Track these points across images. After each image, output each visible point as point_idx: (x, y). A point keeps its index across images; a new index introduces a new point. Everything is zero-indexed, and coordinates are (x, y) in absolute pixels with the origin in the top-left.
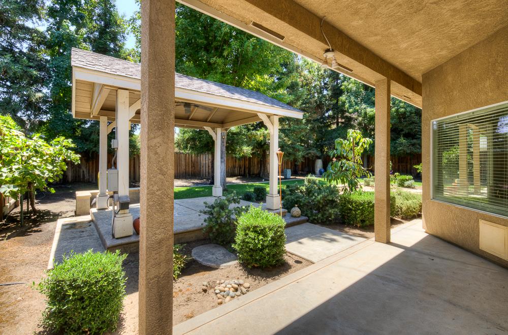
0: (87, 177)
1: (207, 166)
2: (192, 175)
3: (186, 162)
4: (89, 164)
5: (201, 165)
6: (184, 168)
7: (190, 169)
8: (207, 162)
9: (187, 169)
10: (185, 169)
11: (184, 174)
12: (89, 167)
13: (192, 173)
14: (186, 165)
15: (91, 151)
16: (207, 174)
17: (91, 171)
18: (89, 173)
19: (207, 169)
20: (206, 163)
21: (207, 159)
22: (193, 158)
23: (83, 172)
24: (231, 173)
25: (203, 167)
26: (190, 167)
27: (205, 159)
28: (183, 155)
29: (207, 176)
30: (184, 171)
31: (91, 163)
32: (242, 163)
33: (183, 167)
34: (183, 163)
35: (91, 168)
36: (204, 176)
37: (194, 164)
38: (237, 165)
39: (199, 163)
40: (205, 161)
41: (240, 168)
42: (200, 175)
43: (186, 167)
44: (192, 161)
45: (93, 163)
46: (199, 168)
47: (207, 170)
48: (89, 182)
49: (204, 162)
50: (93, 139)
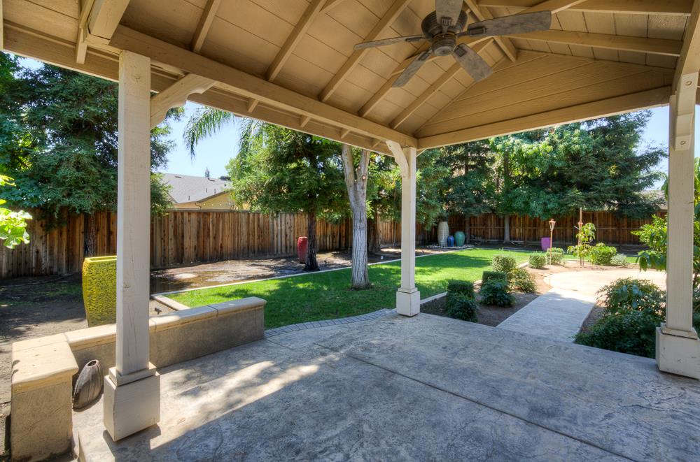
0: (46, 262)
1: (284, 235)
2: (259, 251)
3: (248, 228)
4: (51, 234)
5: (273, 233)
6: (246, 239)
7: (256, 241)
8: (283, 227)
9: (251, 241)
10: (248, 241)
11: (246, 249)
12: (52, 241)
13: (258, 248)
14: (248, 234)
15: (59, 205)
16: (284, 248)
17: (56, 250)
18: (51, 253)
19: (284, 239)
20: (281, 229)
21: (283, 223)
22: (261, 221)
23: (38, 252)
24: (320, 246)
25: (277, 236)
26: (256, 237)
27: (281, 222)
28: (243, 215)
29: (284, 252)
30: (246, 244)
31: (56, 233)
32: (336, 229)
33: (244, 239)
34: (244, 229)
35: (56, 243)
36: (279, 253)
37: (263, 231)
38: (329, 232)
39: (271, 230)
40: (281, 226)
41: (334, 237)
42: (273, 251)
43: (248, 238)
44: (258, 226)
45: (61, 234)
46: (271, 239)
47: (284, 243)
48: (52, 273)
49: (279, 228)
50: (65, 177)
